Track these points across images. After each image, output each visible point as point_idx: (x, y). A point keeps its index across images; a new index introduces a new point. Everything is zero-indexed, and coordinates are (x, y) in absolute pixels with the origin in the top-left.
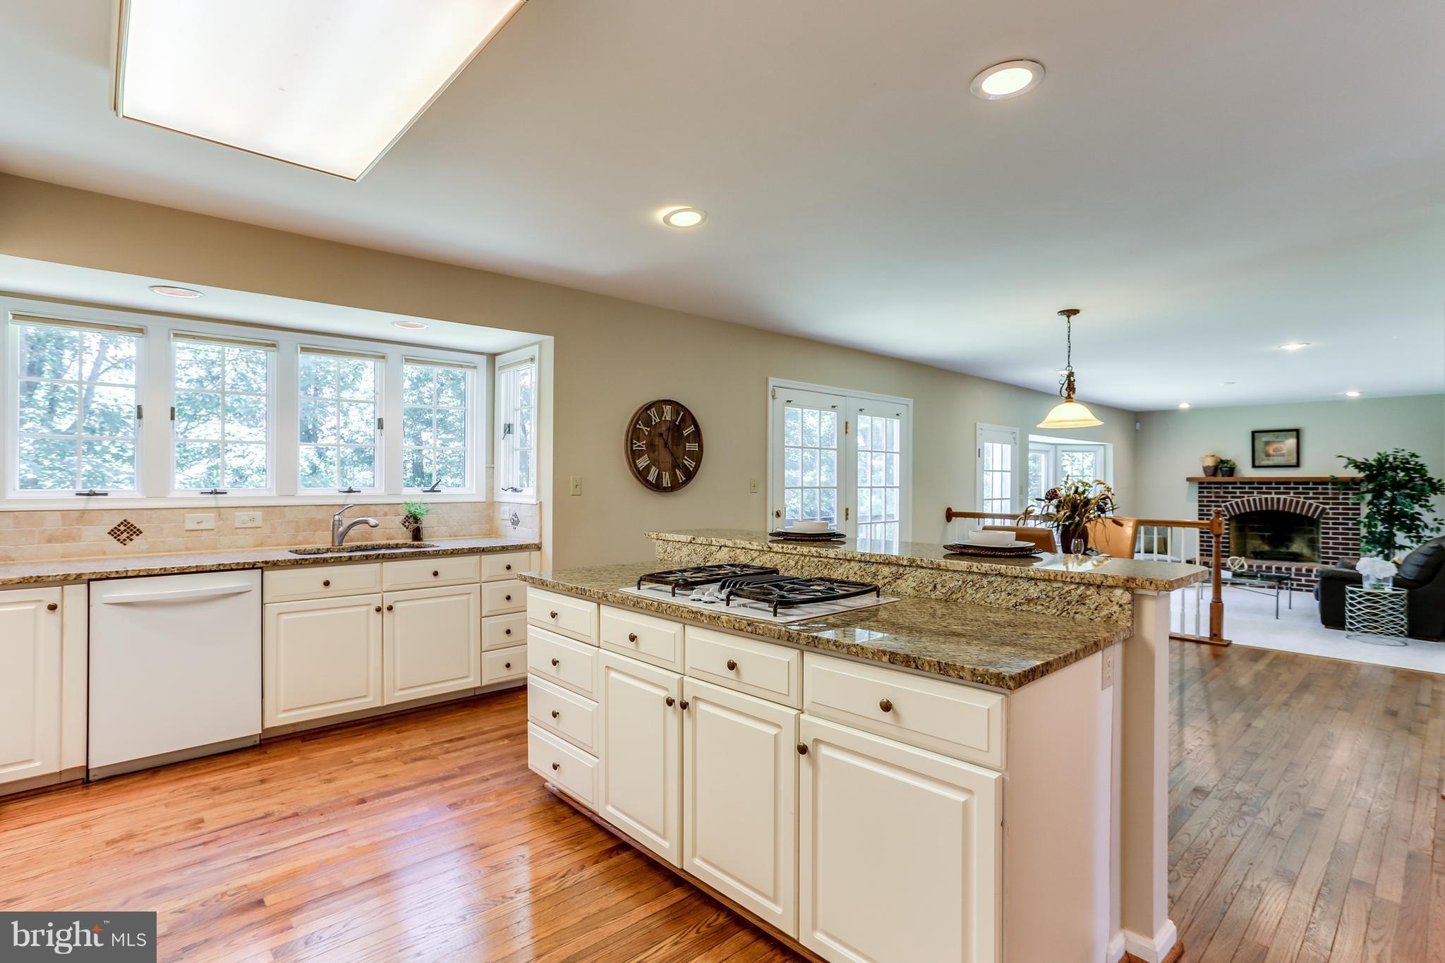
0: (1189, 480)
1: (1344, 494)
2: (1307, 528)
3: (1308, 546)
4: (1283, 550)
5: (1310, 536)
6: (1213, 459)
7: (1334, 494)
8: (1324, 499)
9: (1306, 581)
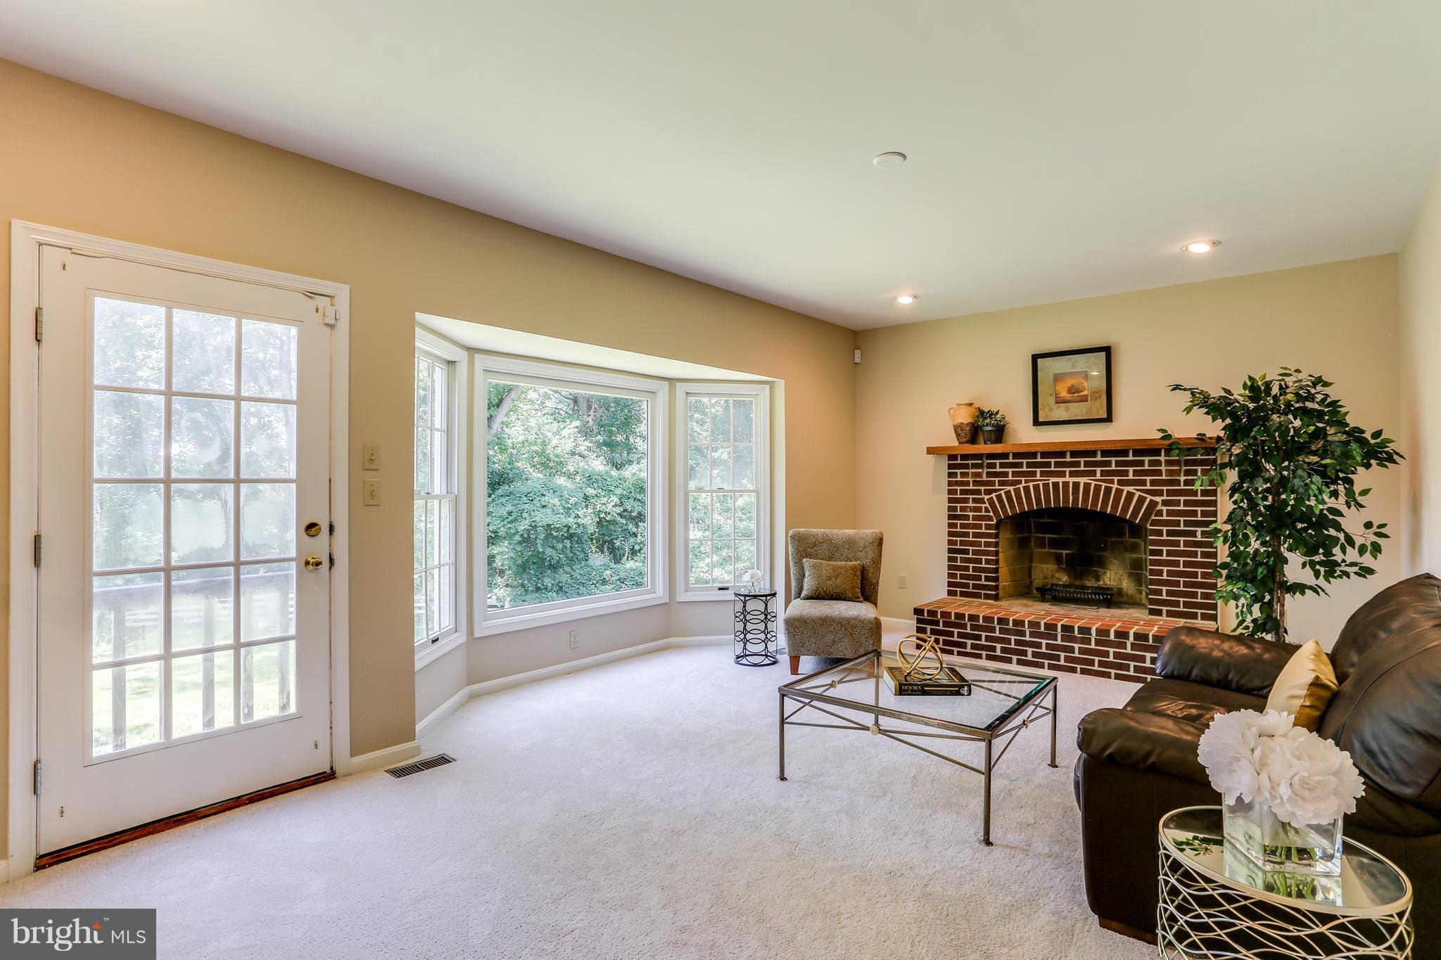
0: (931, 451)
1: (1187, 473)
2: (1128, 539)
3: (1130, 575)
4: (1090, 583)
5: (1134, 556)
6: (970, 410)
7: (1170, 473)
8: (1153, 483)
9: (1117, 655)
